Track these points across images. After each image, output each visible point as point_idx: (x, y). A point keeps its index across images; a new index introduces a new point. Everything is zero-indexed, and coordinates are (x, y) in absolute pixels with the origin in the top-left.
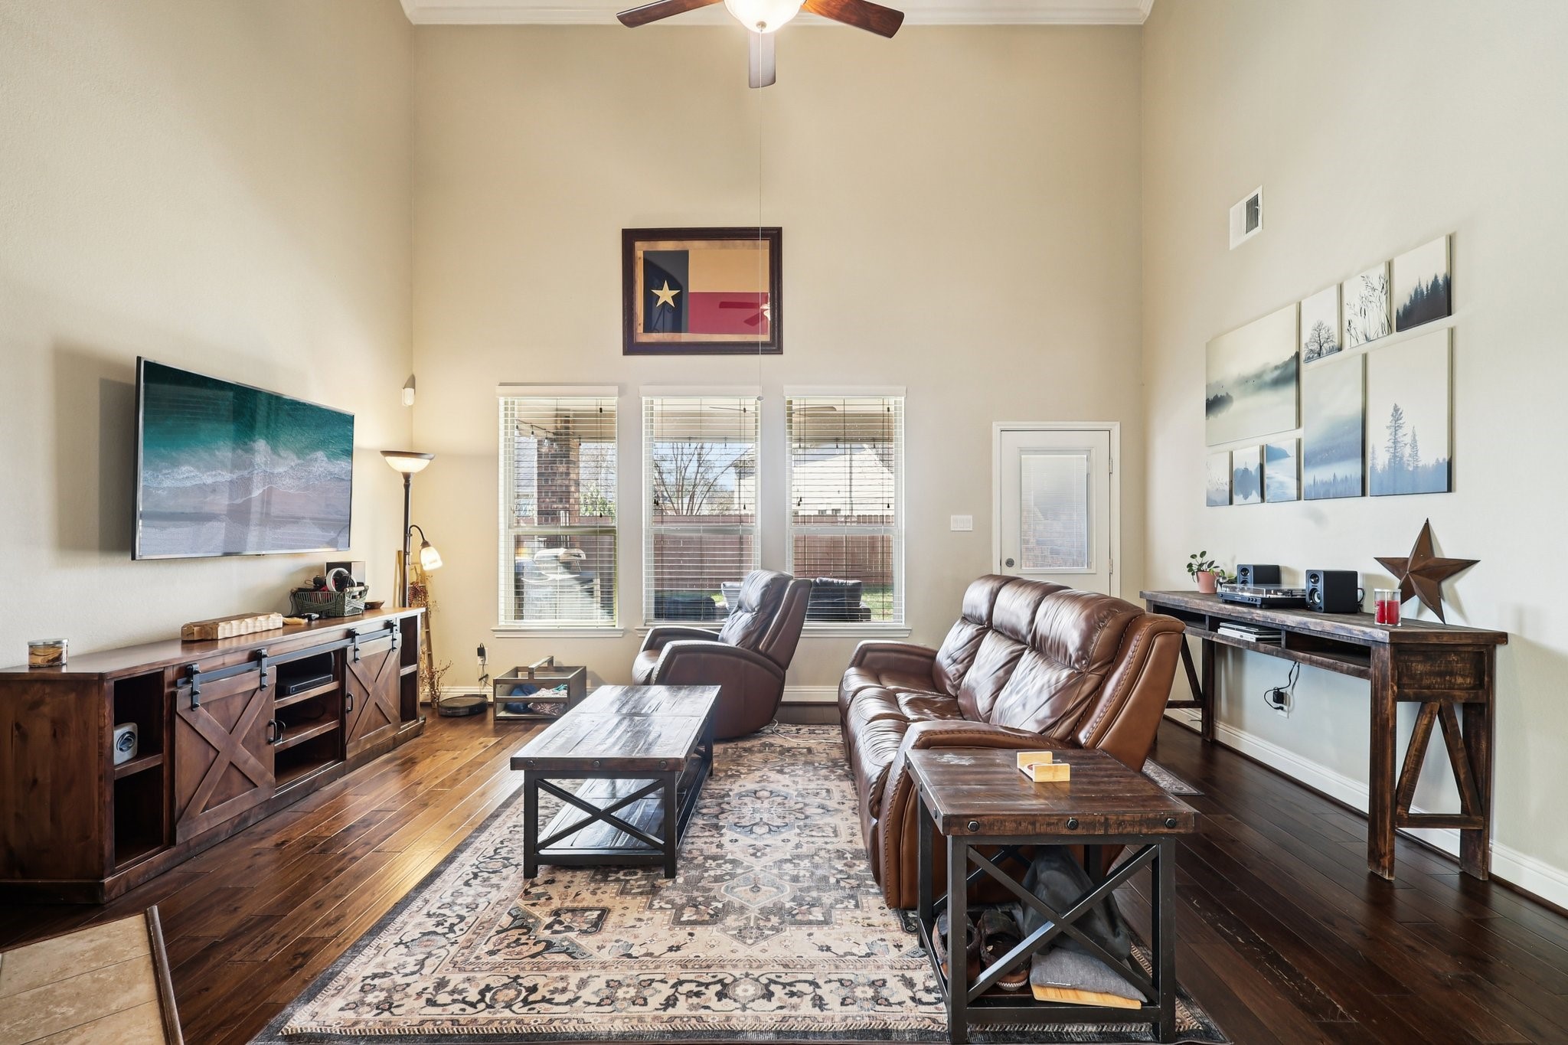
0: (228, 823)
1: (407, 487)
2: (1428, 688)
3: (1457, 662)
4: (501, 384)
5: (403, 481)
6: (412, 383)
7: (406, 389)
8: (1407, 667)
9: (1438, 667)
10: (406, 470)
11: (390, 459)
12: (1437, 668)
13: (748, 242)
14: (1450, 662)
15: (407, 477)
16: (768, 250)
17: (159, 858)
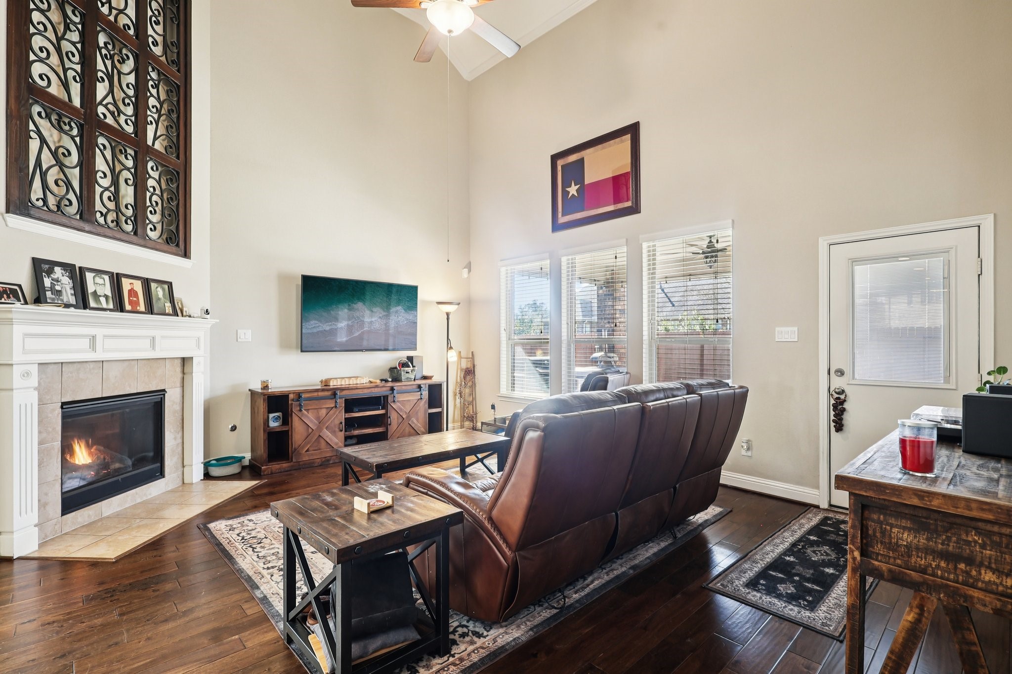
0: (319, 460)
1: (448, 319)
2: (923, 571)
3: (983, 546)
4: (501, 261)
5: (446, 316)
6: (469, 266)
7: (464, 269)
8: (883, 532)
9: (943, 544)
10: (447, 311)
11: (440, 306)
12: (940, 546)
13: (618, 140)
14: (968, 543)
15: (448, 314)
16: (630, 141)
17: (285, 465)
